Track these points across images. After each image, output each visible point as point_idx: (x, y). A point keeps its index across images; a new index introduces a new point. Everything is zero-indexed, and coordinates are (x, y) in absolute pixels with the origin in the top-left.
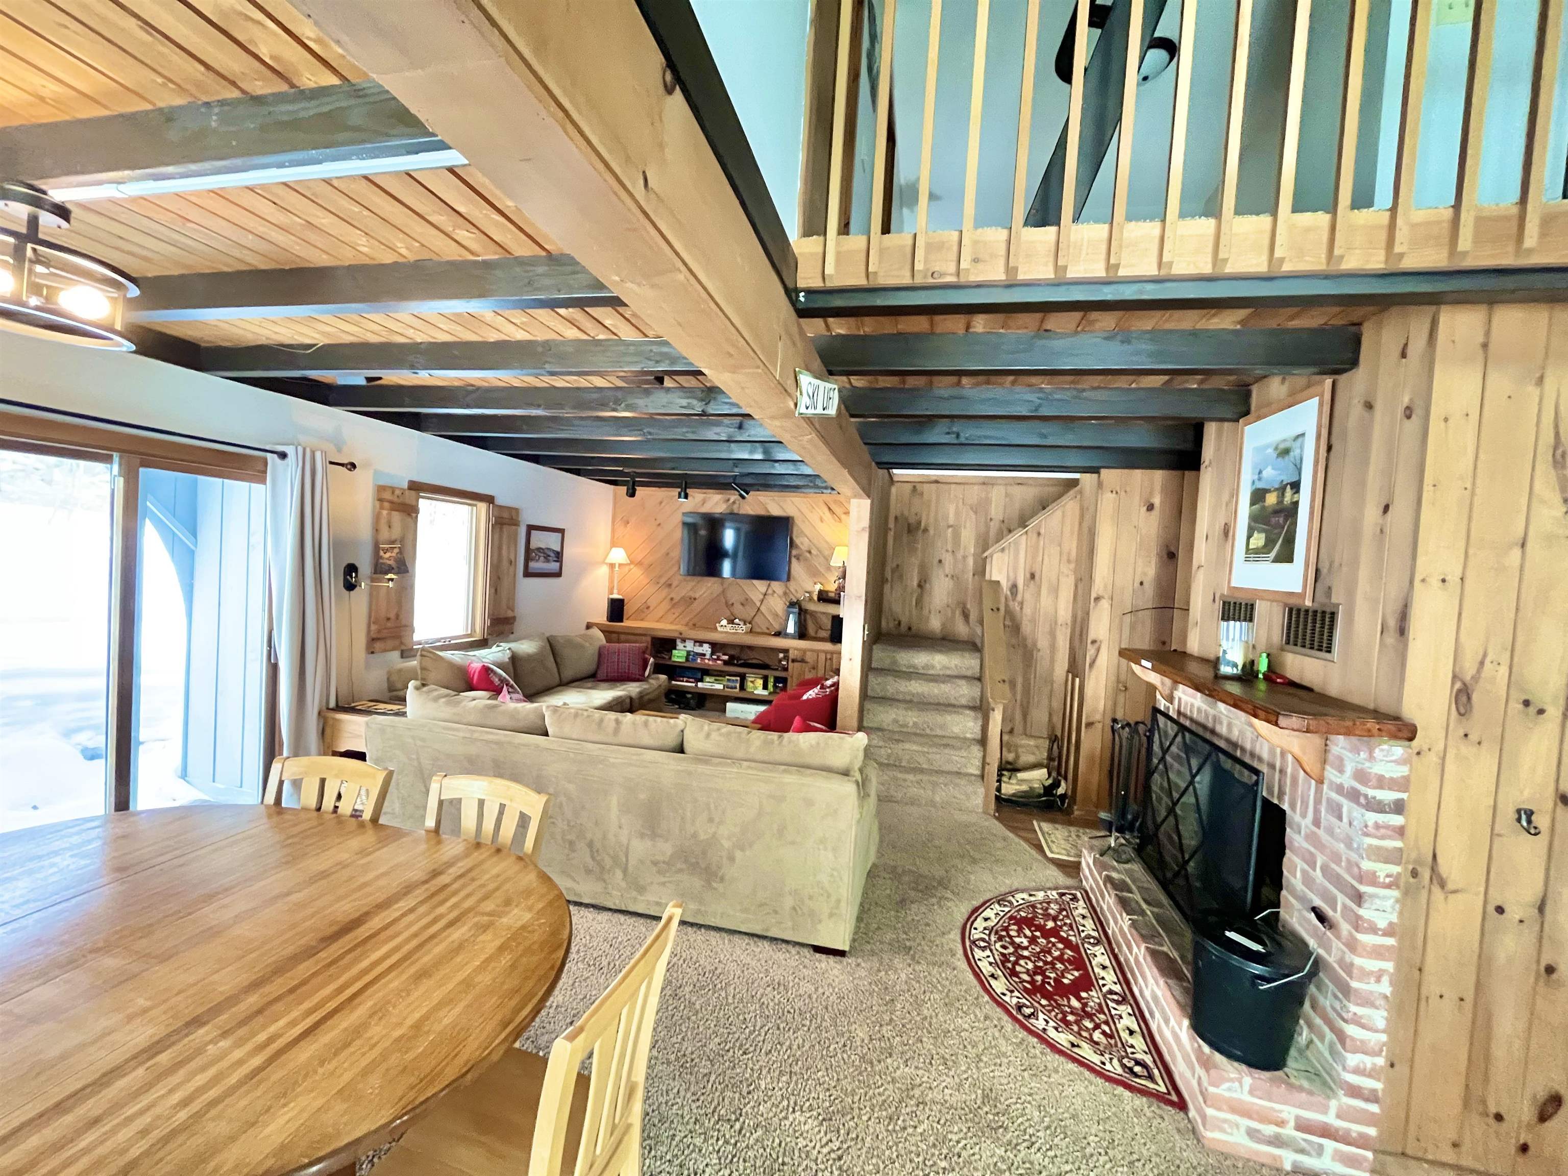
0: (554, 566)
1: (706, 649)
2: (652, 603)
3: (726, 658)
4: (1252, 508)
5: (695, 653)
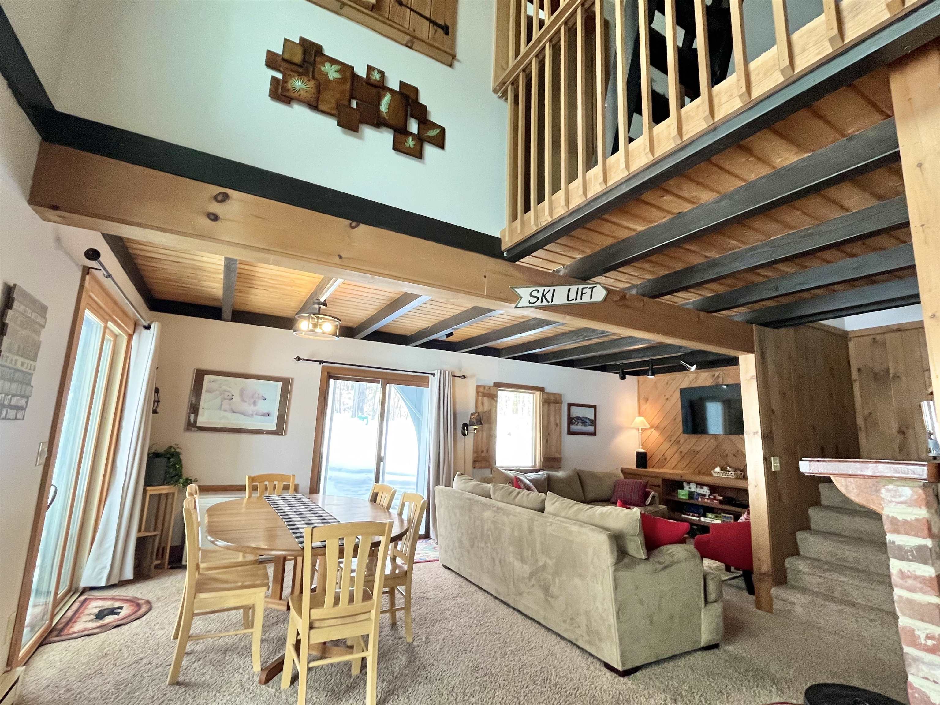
0: (591, 429)
1: (706, 491)
2: (668, 455)
3: (721, 498)
5: (698, 494)
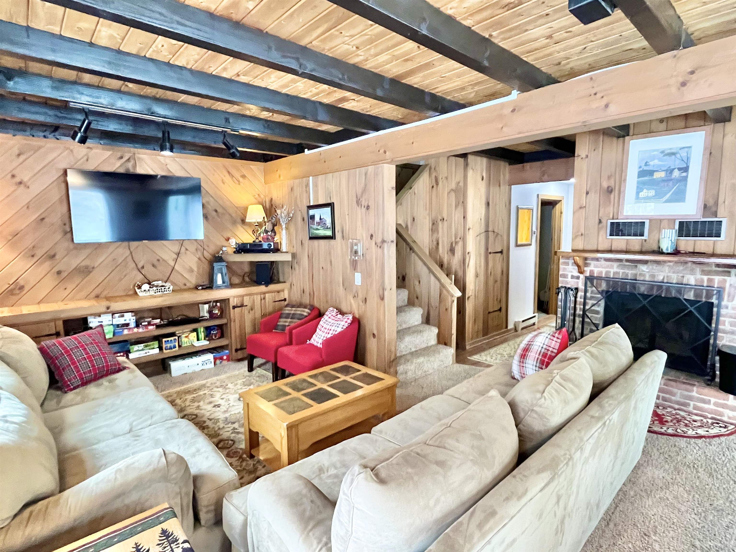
1: (128, 318)
2: (27, 281)
4: (640, 179)
5: (118, 326)
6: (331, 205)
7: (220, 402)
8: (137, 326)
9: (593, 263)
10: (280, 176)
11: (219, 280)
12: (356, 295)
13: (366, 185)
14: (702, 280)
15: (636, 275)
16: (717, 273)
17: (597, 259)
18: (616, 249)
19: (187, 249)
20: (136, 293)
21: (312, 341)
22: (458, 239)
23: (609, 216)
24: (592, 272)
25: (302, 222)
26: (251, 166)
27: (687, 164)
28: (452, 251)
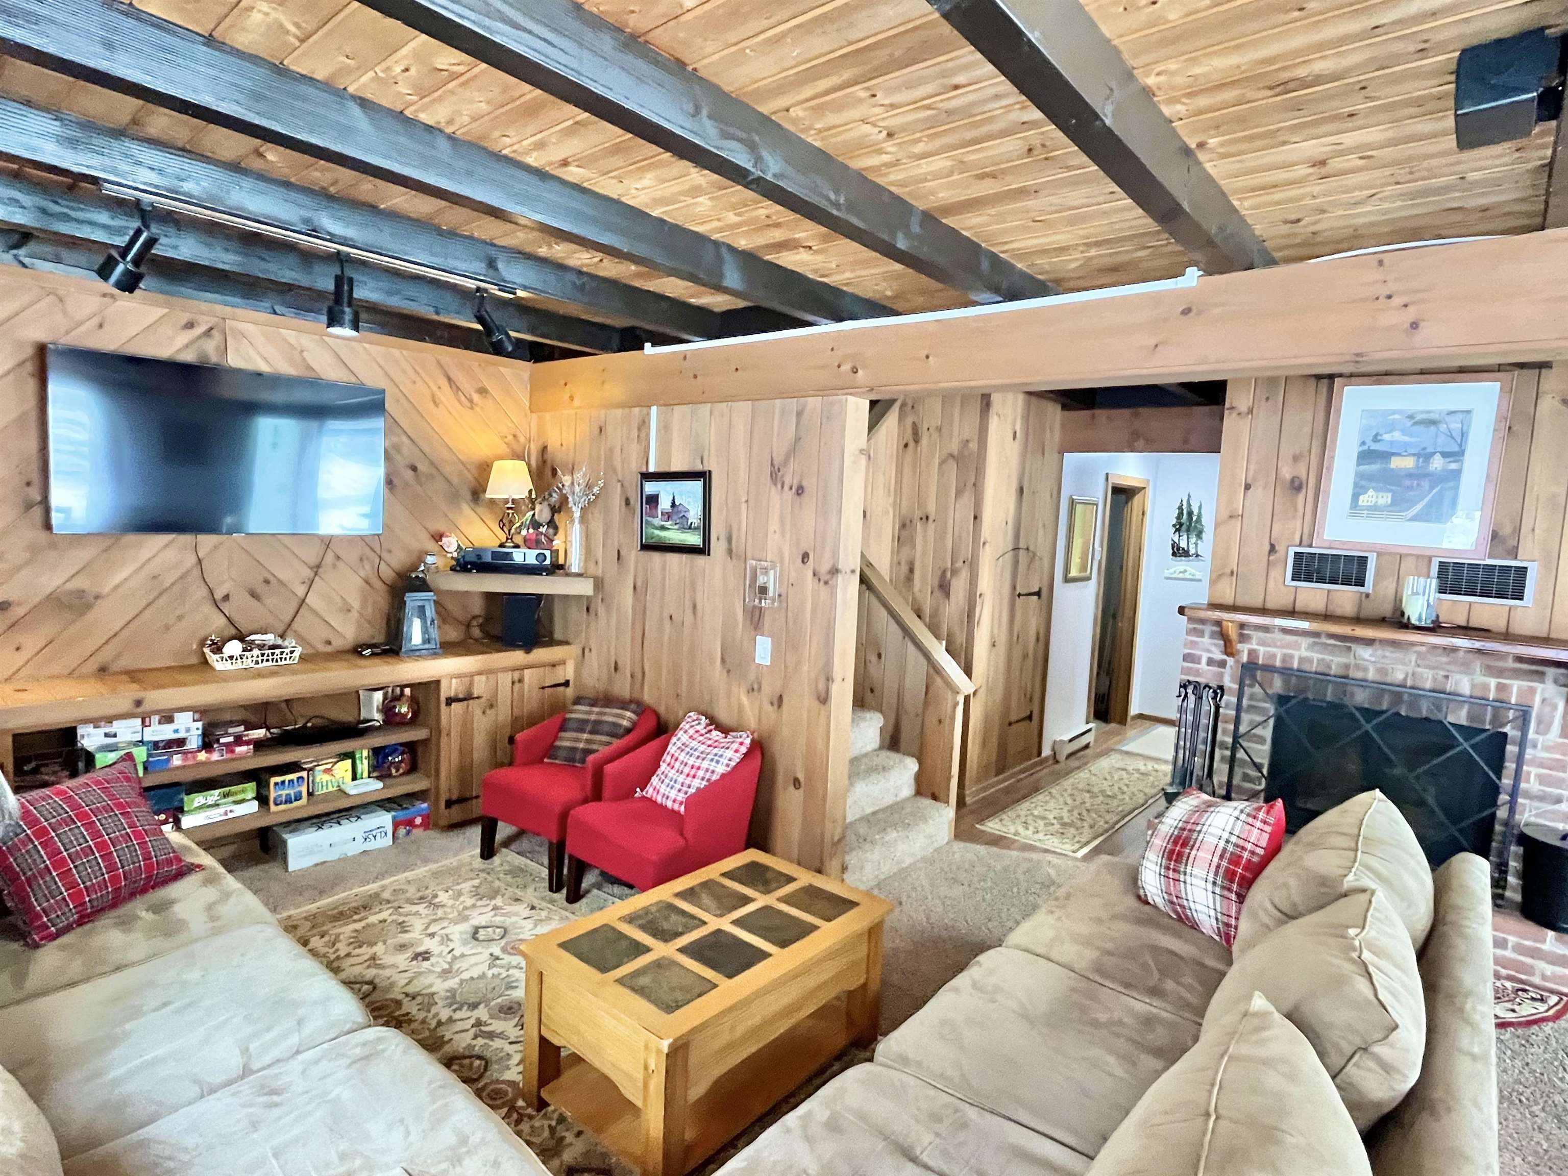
1: (187, 727)
4: (1362, 468)
5: (156, 745)
6: (703, 476)
7: (428, 944)
8: (207, 745)
9: (1255, 635)
10: (572, 398)
11: (415, 632)
12: (756, 687)
13: (798, 439)
14: (1486, 687)
15: (1347, 667)
16: (1516, 674)
17: (1266, 629)
18: (1303, 609)
19: (338, 558)
20: (205, 662)
21: (649, 792)
22: (959, 564)
23: (1293, 539)
24: (1251, 652)
25: (624, 509)
26: (502, 369)
27: (1460, 446)
28: (944, 587)
